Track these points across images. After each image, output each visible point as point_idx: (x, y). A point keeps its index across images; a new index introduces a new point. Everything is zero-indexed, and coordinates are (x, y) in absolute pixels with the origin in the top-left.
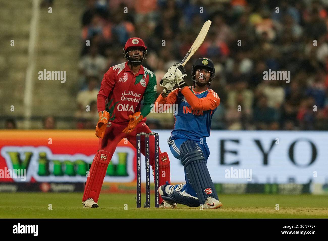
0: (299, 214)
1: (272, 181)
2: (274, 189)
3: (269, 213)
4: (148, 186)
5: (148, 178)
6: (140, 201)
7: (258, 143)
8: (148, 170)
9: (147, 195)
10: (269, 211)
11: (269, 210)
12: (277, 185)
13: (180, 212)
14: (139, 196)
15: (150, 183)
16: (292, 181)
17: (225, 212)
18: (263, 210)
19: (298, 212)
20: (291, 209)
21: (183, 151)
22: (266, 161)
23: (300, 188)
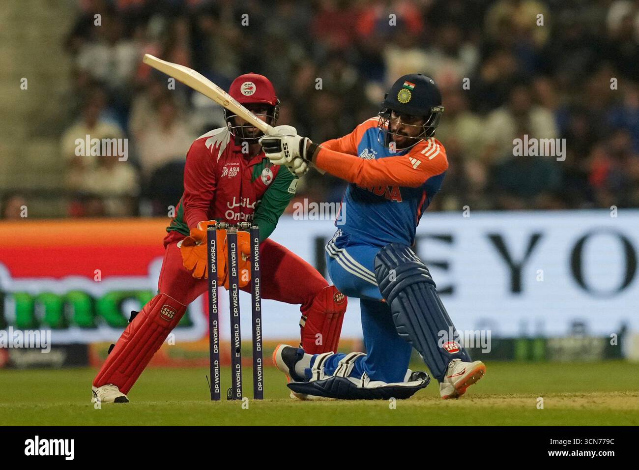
0: (593, 407)
1: (532, 331)
2: (538, 350)
3: (523, 406)
4: (236, 350)
5: (236, 330)
6: (219, 384)
7: (498, 242)
8: (236, 311)
9: (234, 371)
10: (522, 402)
11: (522, 399)
12: (544, 340)
13: (314, 408)
14: (216, 372)
15: (240, 341)
16: (579, 329)
17: (420, 407)
18: (510, 399)
19: (593, 404)
20: (575, 396)
21: (383, 266)
22: (516, 285)
23: (598, 346)
